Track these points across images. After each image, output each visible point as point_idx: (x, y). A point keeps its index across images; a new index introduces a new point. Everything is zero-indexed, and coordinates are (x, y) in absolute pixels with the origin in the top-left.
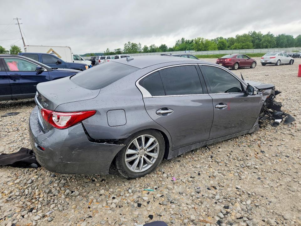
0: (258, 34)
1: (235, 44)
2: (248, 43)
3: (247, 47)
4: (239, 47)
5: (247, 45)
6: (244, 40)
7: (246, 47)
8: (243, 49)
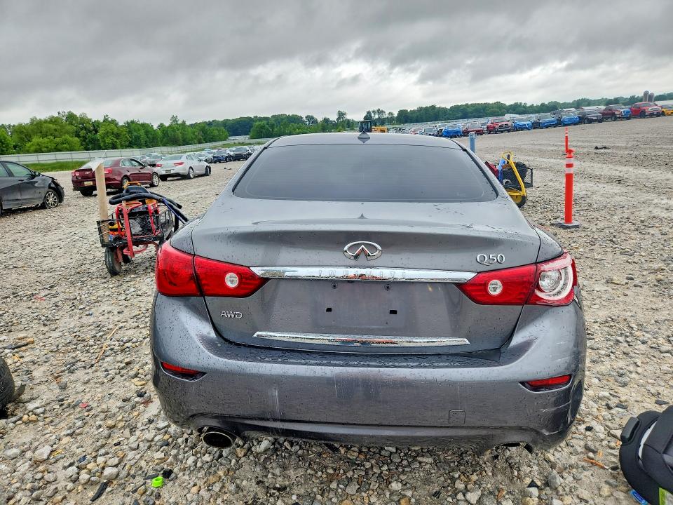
0: (81, 119)
1: (36, 140)
2: (67, 136)
3: (68, 147)
4: (47, 147)
5: (65, 142)
6: (56, 130)
7: (65, 145)
8: (60, 151)
